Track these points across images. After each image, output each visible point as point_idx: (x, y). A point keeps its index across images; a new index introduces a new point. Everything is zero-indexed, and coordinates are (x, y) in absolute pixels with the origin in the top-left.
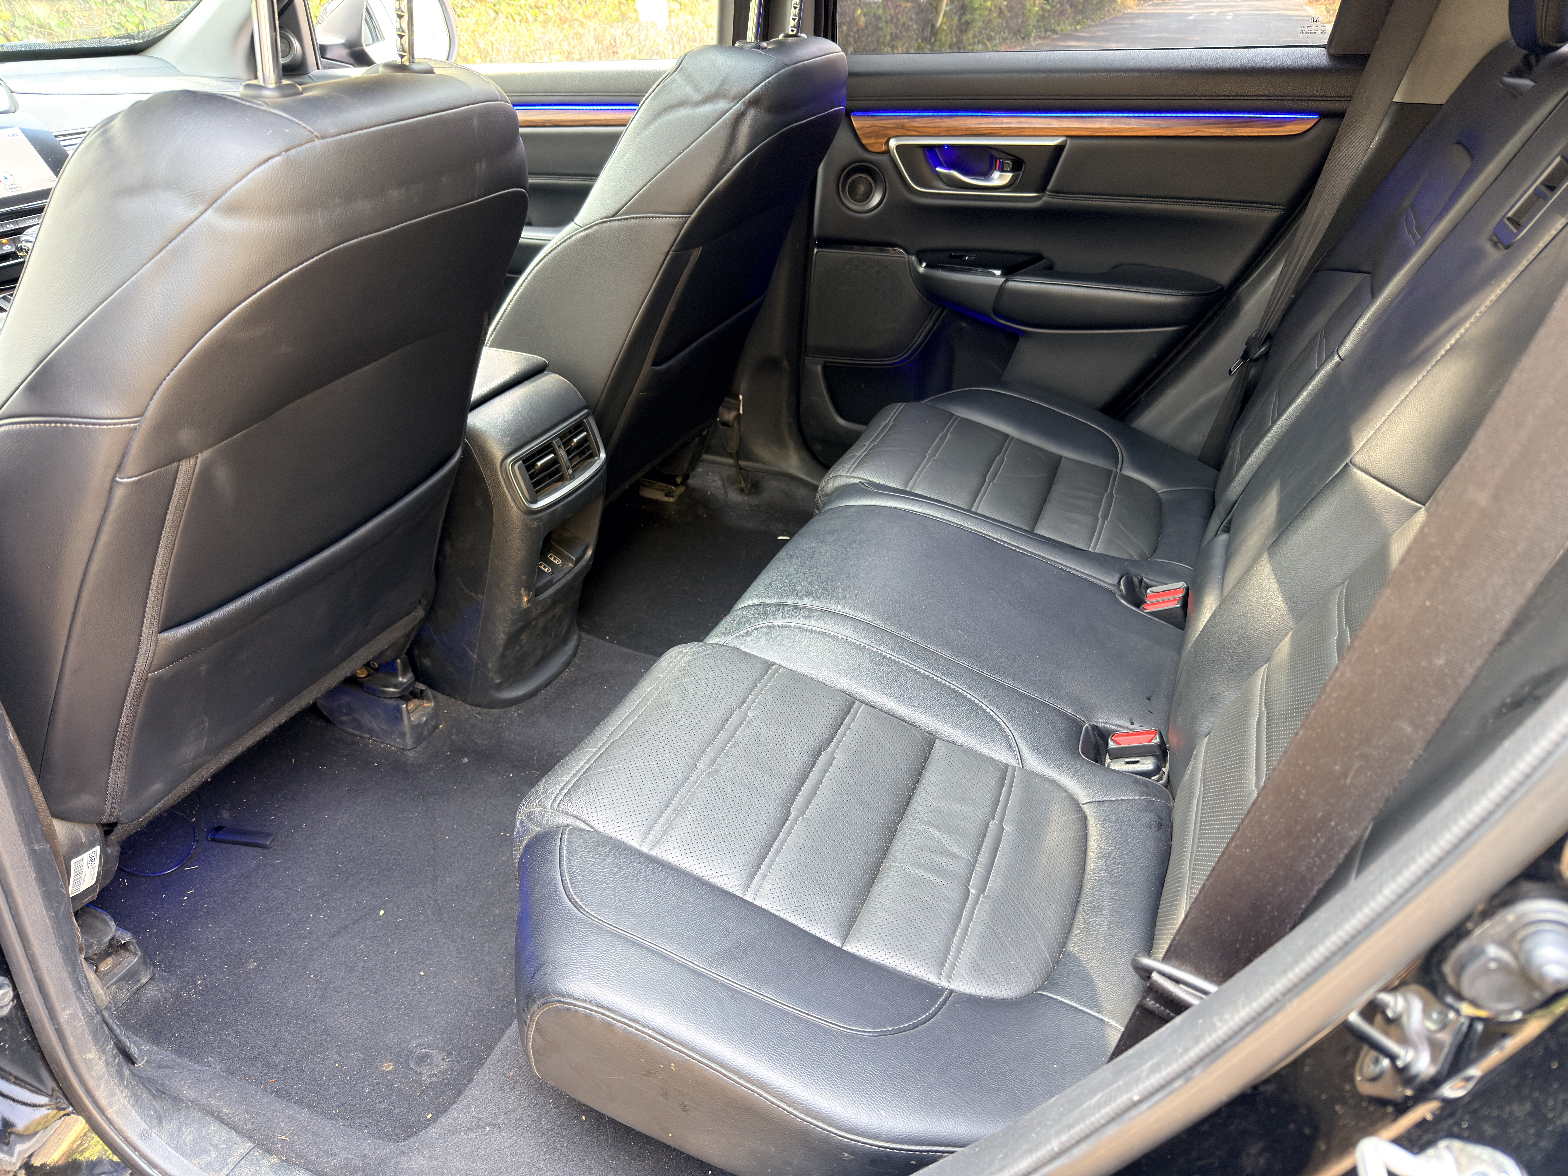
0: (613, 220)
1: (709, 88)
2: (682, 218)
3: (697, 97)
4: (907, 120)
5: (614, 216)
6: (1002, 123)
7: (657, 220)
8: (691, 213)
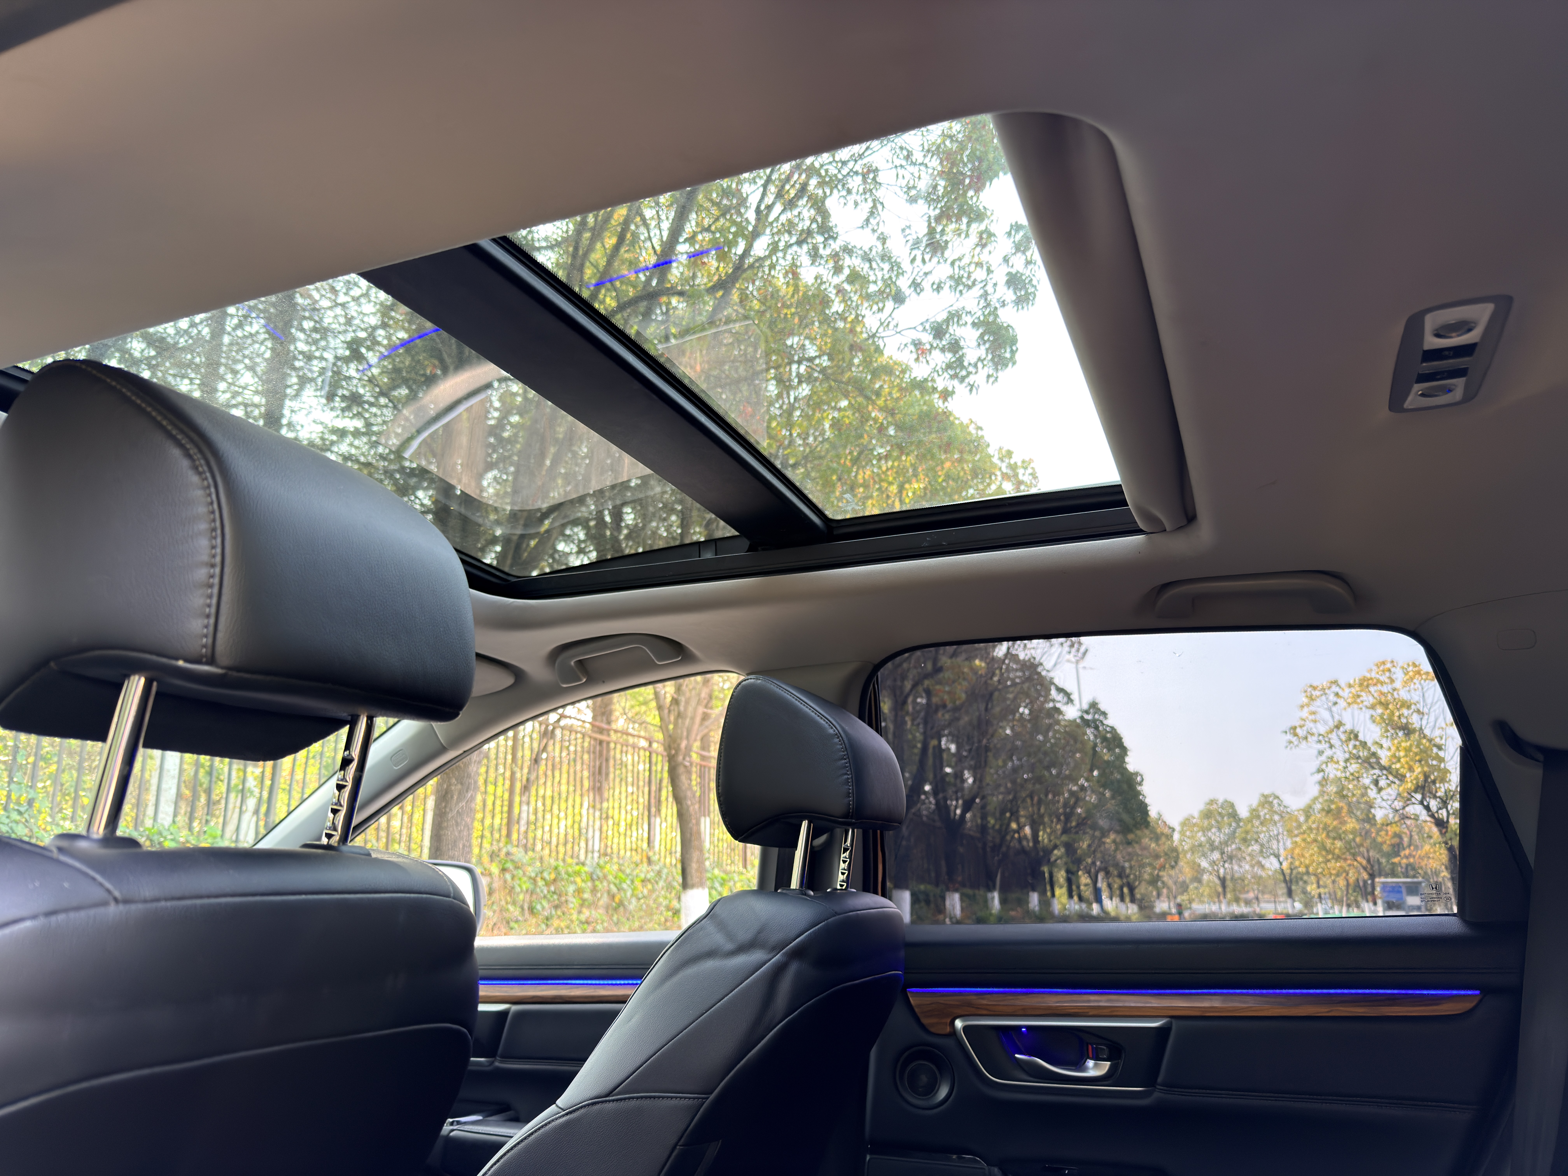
0: (606, 1101)
1: (743, 936)
2: (698, 1098)
3: (729, 946)
4: (974, 997)
5: (608, 1095)
6: (1089, 1001)
7: (665, 1101)
8: (711, 1093)
